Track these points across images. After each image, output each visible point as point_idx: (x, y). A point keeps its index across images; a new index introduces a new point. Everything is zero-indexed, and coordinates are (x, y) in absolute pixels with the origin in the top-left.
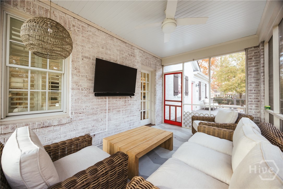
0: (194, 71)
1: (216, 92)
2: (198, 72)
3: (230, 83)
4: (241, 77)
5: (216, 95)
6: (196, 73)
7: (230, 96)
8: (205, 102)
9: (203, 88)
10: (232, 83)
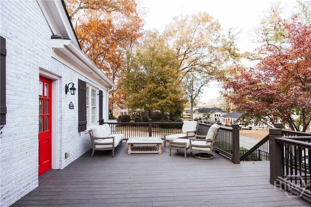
0: (54, 37)
1: (122, 108)
2: (67, 42)
3: (139, 96)
4: (151, 87)
5: (122, 113)
6: (60, 44)
7: (137, 113)
8: (95, 136)
9: (93, 100)
10: (141, 96)
